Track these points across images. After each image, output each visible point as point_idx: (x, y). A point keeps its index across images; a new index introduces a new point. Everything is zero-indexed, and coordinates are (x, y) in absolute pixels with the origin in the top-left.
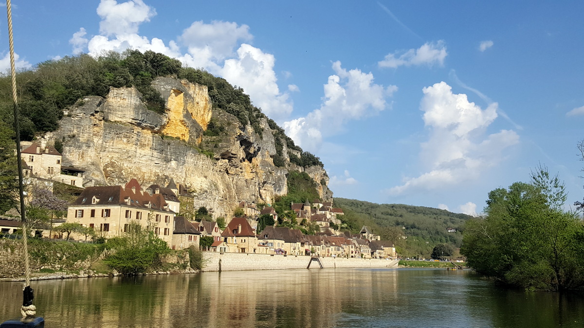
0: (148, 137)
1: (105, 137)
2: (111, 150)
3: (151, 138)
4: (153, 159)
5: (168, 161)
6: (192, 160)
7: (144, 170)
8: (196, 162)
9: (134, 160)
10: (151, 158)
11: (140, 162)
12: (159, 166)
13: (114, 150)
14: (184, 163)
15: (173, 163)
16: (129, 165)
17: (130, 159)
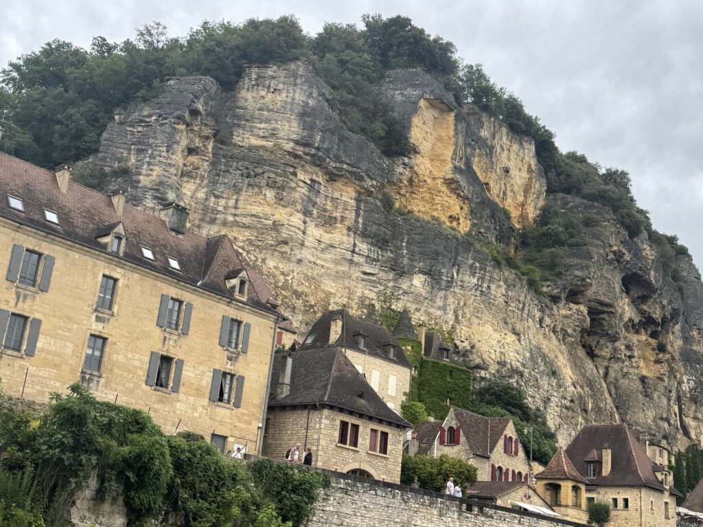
0: (343, 198)
1: (215, 183)
2: (231, 218)
3: (353, 202)
4: (356, 258)
5: (400, 272)
6: (475, 281)
7: (329, 285)
8: (485, 285)
9: (298, 254)
10: (348, 255)
11: (318, 262)
12: (374, 282)
13: (238, 219)
14: (450, 283)
15: (418, 281)
16: (281, 266)
17: (286, 249)
